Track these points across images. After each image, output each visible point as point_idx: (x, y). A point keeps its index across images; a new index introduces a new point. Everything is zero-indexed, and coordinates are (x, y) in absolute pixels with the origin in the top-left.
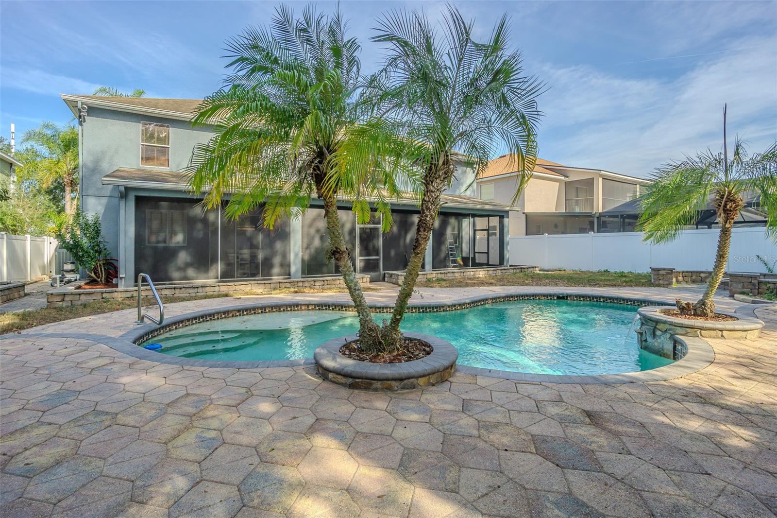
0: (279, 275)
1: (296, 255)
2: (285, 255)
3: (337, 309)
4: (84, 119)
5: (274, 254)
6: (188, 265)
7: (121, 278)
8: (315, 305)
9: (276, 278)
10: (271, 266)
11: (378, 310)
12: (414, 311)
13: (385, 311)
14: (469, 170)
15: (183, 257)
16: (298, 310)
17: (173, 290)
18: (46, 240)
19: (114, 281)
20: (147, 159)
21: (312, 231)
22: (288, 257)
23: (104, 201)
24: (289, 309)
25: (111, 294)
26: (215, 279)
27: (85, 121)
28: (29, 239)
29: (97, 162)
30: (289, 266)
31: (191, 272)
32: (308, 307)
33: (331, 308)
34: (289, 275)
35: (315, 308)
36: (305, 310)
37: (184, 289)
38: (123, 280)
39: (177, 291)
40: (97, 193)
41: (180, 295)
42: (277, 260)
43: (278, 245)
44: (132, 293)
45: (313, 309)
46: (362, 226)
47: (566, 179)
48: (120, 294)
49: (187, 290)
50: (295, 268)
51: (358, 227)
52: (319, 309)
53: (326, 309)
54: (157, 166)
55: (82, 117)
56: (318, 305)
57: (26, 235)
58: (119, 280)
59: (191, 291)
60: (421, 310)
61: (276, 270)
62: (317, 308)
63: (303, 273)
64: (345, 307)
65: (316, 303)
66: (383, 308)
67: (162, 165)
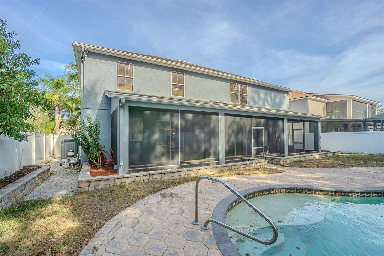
1: (222, 147)
2: (216, 147)
3: (304, 192)
4: (85, 59)
5: (211, 146)
6: (162, 155)
7: (120, 166)
8: (285, 189)
11: (343, 194)
12: (374, 195)
13: (350, 195)
14: (286, 95)
15: (159, 149)
16: (274, 193)
17: (160, 175)
18: (51, 136)
19: (115, 167)
20: (120, 85)
22: (218, 148)
23: (96, 112)
24: (268, 193)
25: (121, 179)
26: (177, 164)
27: (85, 60)
28: (45, 136)
29: (93, 87)
30: (218, 154)
31: (164, 160)
32: (280, 191)
33: (298, 191)
35: (286, 191)
36: (278, 193)
37: (167, 174)
38: (122, 167)
39: (163, 175)
40: (92, 107)
41: (164, 178)
42: (212, 150)
43: (213, 141)
44: (135, 178)
45: (284, 192)
46: (255, 128)
47: (328, 101)
48: (126, 179)
49: (169, 174)
51: (253, 128)
52: (289, 192)
53: (294, 192)
54: (126, 89)
55: (83, 58)
56: (288, 189)
57: (43, 134)
58: (119, 167)
59: (171, 175)
60: (380, 195)
62: (287, 191)
64: (311, 190)
65: (287, 187)
66: (348, 192)
67: (129, 89)
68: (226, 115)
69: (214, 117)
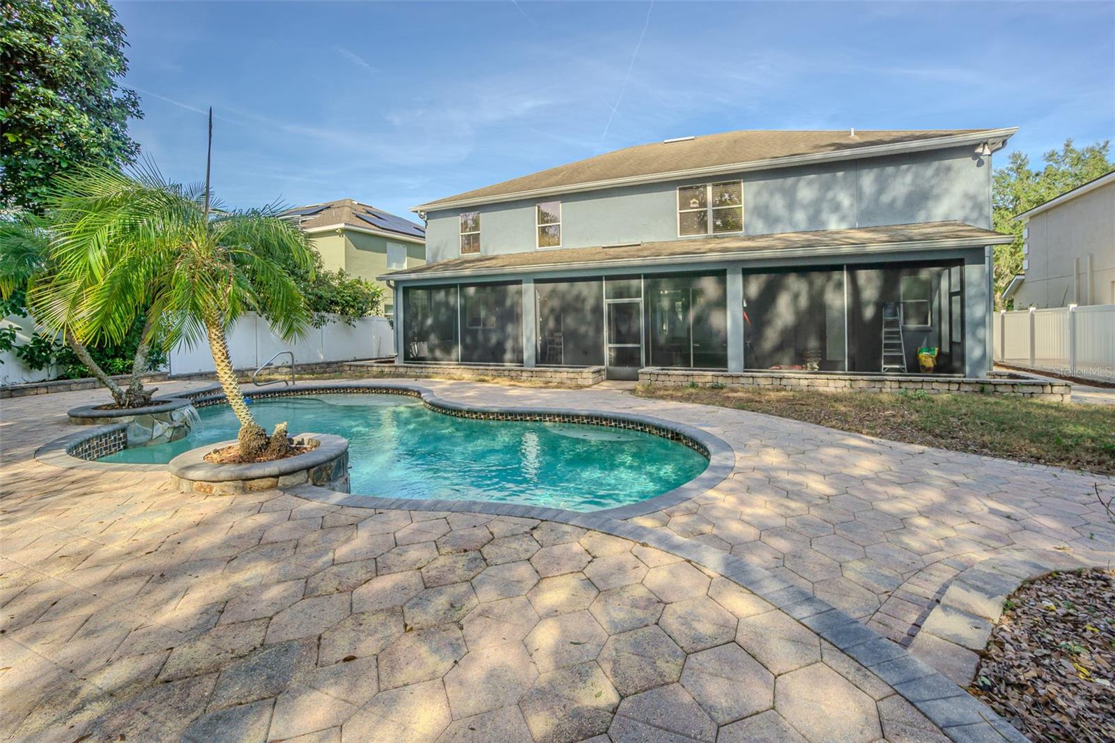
0: (511, 362)
1: (529, 339)
2: (516, 339)
5: (506, 338)
9: (508, 365)
10: (504, 351)
21: (546, 311)
22: (520, 340)
30: (521, 352)
34: (522, 362)
42: (509, 345)
43: (510, 328)
46: (612, 301)
50: (528, 353)
51: (606, 302)
61: (508, 356)
63: (537, 362)
68: (537, 281)
69: (512, 288)
